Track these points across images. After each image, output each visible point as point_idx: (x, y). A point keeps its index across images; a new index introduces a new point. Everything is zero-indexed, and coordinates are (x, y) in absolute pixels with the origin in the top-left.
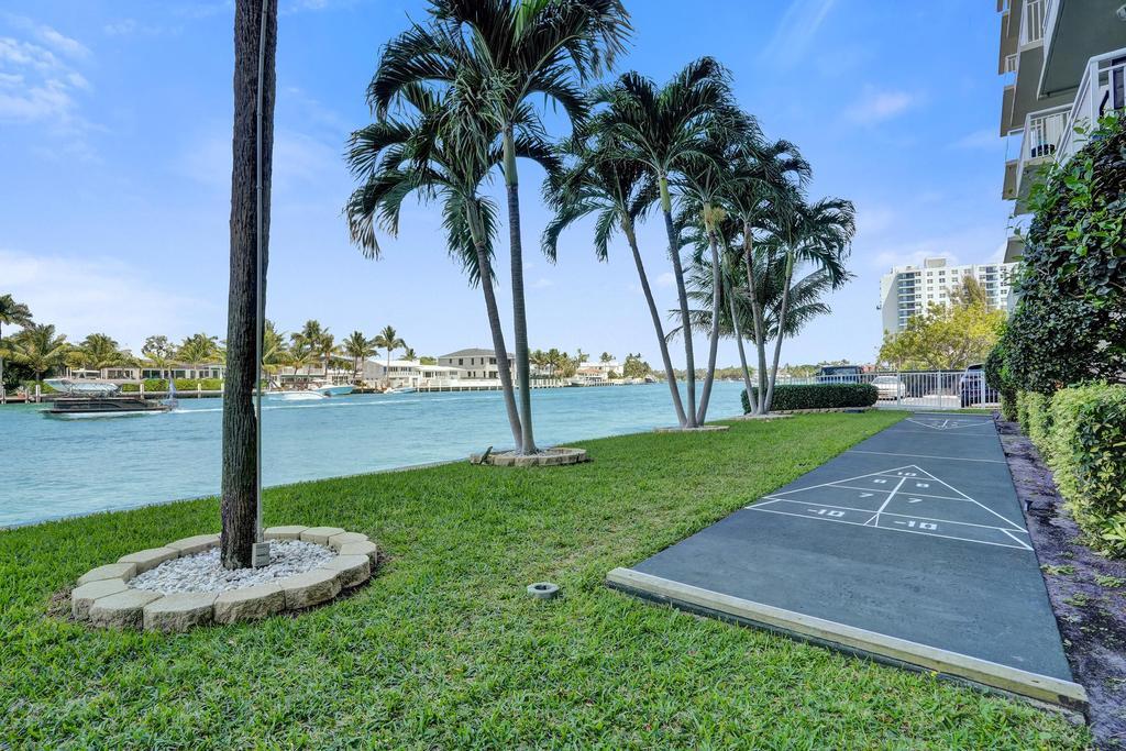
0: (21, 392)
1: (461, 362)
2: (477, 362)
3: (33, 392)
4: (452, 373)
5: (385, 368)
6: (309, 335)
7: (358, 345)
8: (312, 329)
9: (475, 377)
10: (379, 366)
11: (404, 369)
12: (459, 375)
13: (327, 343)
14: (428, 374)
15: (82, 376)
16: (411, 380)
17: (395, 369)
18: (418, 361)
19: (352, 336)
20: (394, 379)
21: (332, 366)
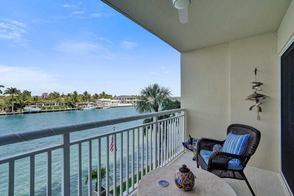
0: (19, 111)
1: (120, 99)
2: (124, 99)
3: (21, 111)
4: (118, 102)
5: (102, 101)
6: (85, 95)
7: (96, 97)
8: (86, 93)
9: (124, 103)
11: (107, 101)
12: (120, 102)
13: (89, 96)
14: (113, 102)
15: (33, 107)
16: (108, 104)
17: (105, 101)
18: (110, 99)
19: (95, 94)
20: (104, 104)
21: (90, 101)
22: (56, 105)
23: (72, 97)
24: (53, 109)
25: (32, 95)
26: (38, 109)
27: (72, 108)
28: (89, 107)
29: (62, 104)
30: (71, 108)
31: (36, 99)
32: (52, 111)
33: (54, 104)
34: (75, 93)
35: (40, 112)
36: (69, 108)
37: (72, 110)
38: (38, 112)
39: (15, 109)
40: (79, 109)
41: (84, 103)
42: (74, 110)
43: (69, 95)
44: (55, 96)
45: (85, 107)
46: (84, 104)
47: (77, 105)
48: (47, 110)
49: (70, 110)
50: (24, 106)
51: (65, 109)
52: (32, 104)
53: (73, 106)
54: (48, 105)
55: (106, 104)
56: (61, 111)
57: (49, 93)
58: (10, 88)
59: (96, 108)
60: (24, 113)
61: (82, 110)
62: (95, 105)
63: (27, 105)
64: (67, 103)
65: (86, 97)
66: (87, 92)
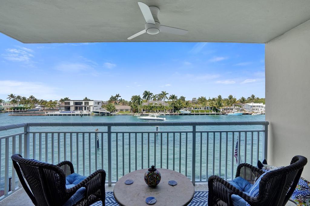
0: (176, 113)
3: (178, 113)
5: (251, 106)
6: (230, 99)
7: (243, 101)
8: (231, 97)
10: (249, 105)
11: (257, 106)
13: (235, 101)
15: (185, 110)
16: (260, 110)
17: (254, 106)
18: (262, 103)
19: (241, 98)
20: (254, 109)
21: (236, 106)
22: (202, 109)
23: (216, 102)
24: (200, 113)
25: (186, 100)
26: (188, 112)
27: (217, 112)
28: (234, 112)
29: (207, 108)
30: (215, 113)
31: (187, 103)
32: (199, 114)
33: (201, 108)
34: (220, 97)
35: (190, 114)
36: (213, 113)
37: (217, 114)
38: (189, 115)
39: (175, 111)
40: (223, 114)
41: (228, 107)
42: (218, 114)
43: (214, 100)
44: (202, 100)
45: (230, 112)
46: (228, 109)
47: (221, 110)
48: (195, 113)
49: (214, 114)
50: (180, 109)
51: (210, 113)
52: (185, 108)
53: (217, 111)
54: (196, 108)
55: (256, 109)
56: (206, 114)
57: (197, 98)
58: (172, 95)
59: (243, 114)
60: (180, 114)
61: (227, 115)
62: (241, 110)
63: (182, 108)
64: (212, 108)
65: (231, 101)
66: (232, 95)
